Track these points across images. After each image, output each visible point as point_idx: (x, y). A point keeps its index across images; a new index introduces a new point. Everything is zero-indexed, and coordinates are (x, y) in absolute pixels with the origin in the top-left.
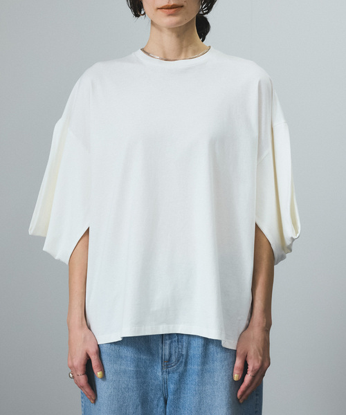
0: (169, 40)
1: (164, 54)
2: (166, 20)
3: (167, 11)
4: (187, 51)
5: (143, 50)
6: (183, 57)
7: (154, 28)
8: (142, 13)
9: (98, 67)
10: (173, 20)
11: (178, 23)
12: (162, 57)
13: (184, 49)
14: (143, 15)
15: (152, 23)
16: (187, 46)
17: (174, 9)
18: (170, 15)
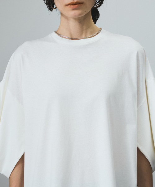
0: (73, 25)
1: (71, 35)
2: (72, 13)
3: (72, 6)
4: (86, 33)
5: (56, 32)
6: (83, 36)
7: (63, 18)
8: (55, 7)
9: (26, 45)
10: (77, 12)
11: (80, 15)
12: (69, 37)
13: (84, 31)
14: (55, 8)
15: (62, 14)
16: (86, 29)
17: (77, 5)
18: (74, 9)
